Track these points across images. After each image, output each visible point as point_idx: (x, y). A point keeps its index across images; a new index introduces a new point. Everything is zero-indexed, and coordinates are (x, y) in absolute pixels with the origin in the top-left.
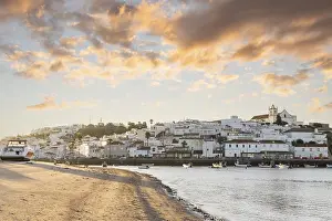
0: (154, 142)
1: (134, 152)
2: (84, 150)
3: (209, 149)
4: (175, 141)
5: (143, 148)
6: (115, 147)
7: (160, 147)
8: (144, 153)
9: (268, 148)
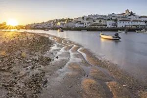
0: (85, 21)
1: (77, 25)
4: (94, 21)
5: (81, 24)
6: (69, 23)
7: (88, 23)
9: (136, 23)
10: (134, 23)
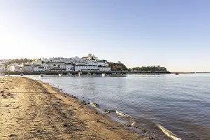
0: (45, 65)
1: (36, 69)
2: (12, 68)
3: (68, 68)
4: (54, 65)
5: (40, 68)
7: (48, 67)
8: (41, 70)
9: (91, 68)
10: (88, 68)
